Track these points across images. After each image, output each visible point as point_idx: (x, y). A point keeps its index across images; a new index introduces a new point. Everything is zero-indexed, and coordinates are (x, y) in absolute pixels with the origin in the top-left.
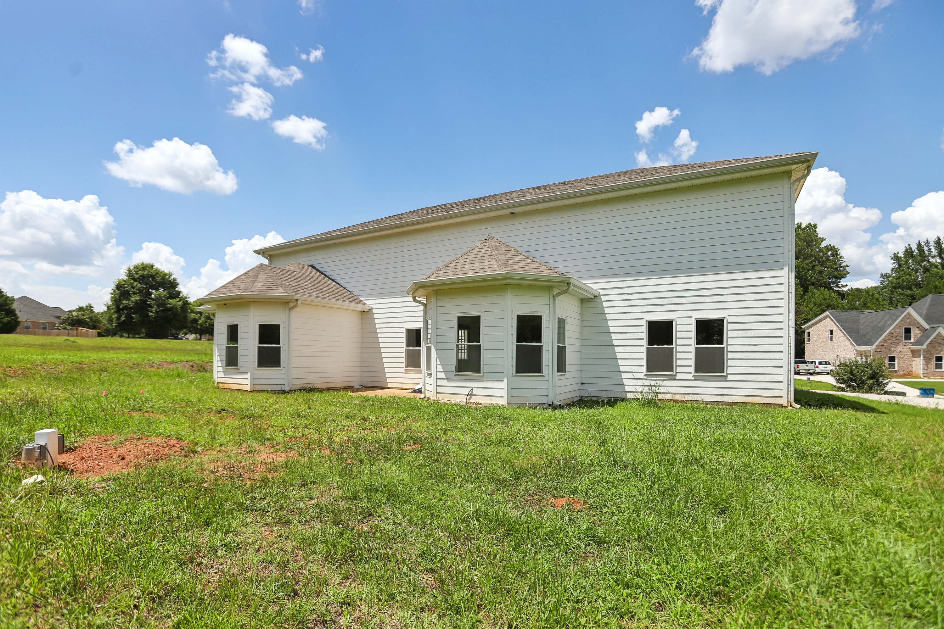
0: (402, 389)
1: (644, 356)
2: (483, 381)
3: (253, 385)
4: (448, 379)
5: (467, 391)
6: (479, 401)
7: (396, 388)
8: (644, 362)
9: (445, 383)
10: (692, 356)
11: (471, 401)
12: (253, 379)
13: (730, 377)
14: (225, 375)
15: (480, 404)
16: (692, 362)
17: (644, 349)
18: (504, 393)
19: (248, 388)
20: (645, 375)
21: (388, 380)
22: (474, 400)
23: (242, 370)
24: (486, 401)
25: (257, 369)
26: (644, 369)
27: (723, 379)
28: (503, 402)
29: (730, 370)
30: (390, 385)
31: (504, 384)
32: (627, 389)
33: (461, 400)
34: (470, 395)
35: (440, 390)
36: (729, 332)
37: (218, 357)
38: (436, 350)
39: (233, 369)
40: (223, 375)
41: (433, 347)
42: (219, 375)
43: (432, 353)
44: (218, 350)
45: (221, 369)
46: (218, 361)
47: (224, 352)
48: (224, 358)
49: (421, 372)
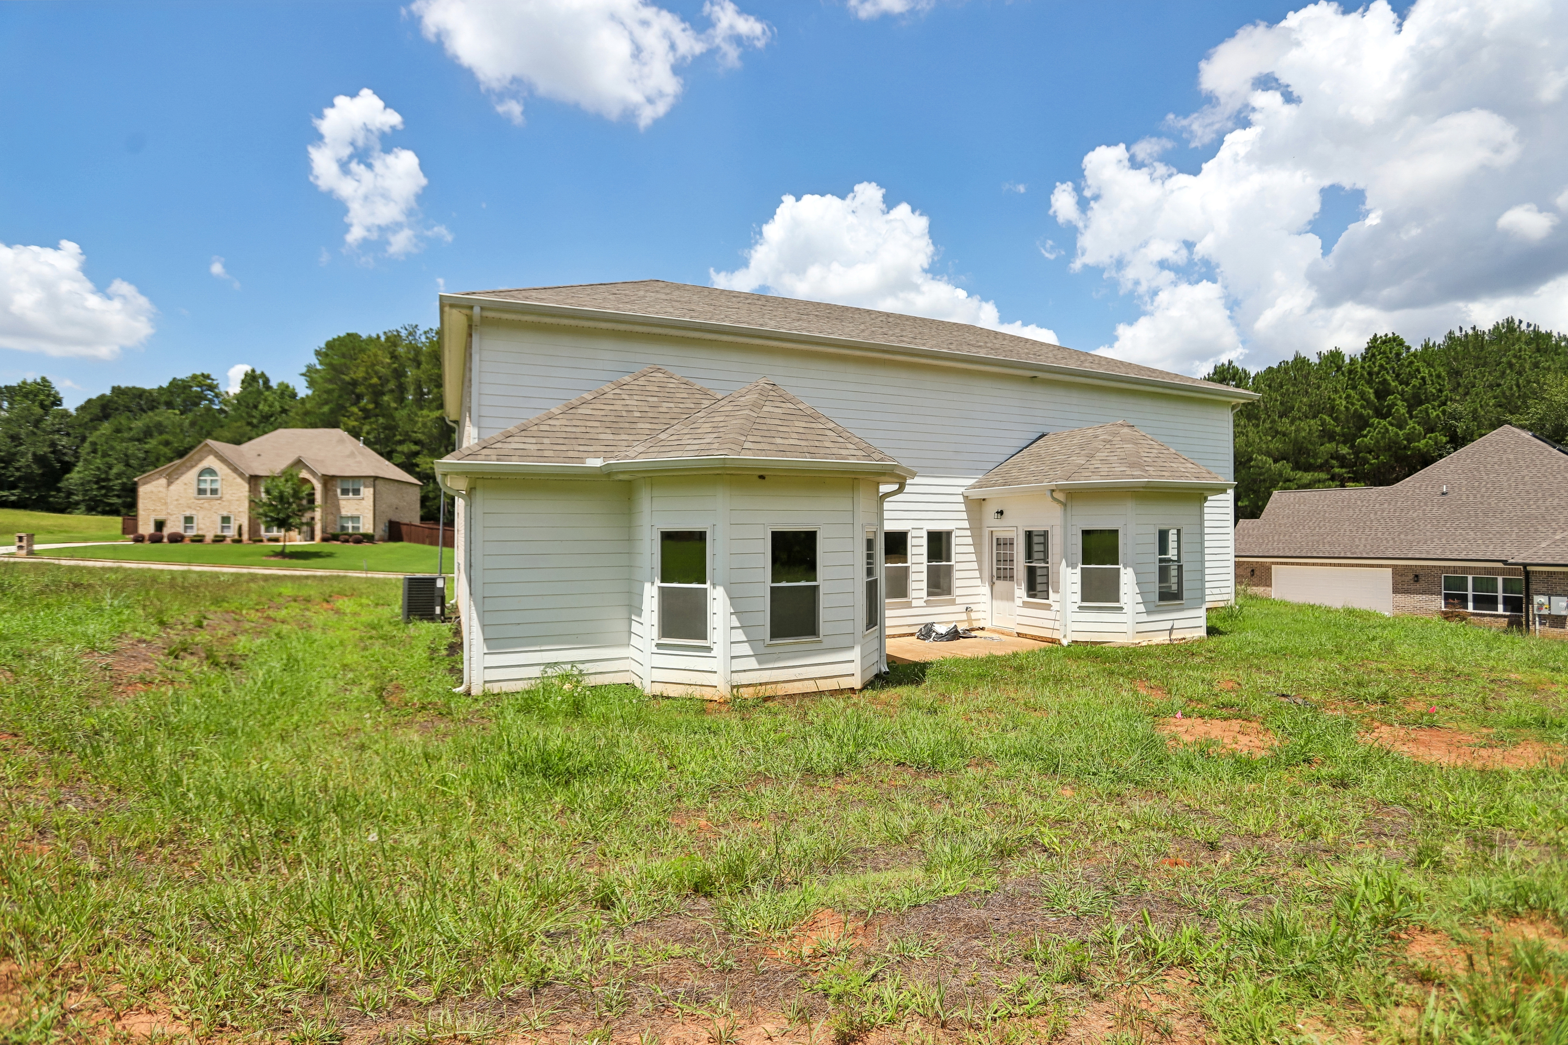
2: (1182, 610)
3: (862, 672)
4: (1148, 612)
5: (1168, 625)
6: (1181, 637)
9: (1146, 617)
11: (1173, 638)
12: (862, 658)
14: (759, 663)
15: (1182, 640)
18: (1203, 623)
19: (856, 682)
22: (1175, 636)
23: (827, 642)
24: (1187, 636)
25: (864, 636)
28: (1202, 633)
31: (1203, 611)
33: (1163, 638)
35: (1139, 628)
37: (734, 617)
38: (1136, 574)
39: (794, 643)
40: (753, 663)
41: (1130, 570)
42: (738, 665)
43: (1127, 578)
44: (731, 598)
45: (746, 649)
46: (732, 628)
47: (765, 604)
48: (765, 619)
49: (909, 605)
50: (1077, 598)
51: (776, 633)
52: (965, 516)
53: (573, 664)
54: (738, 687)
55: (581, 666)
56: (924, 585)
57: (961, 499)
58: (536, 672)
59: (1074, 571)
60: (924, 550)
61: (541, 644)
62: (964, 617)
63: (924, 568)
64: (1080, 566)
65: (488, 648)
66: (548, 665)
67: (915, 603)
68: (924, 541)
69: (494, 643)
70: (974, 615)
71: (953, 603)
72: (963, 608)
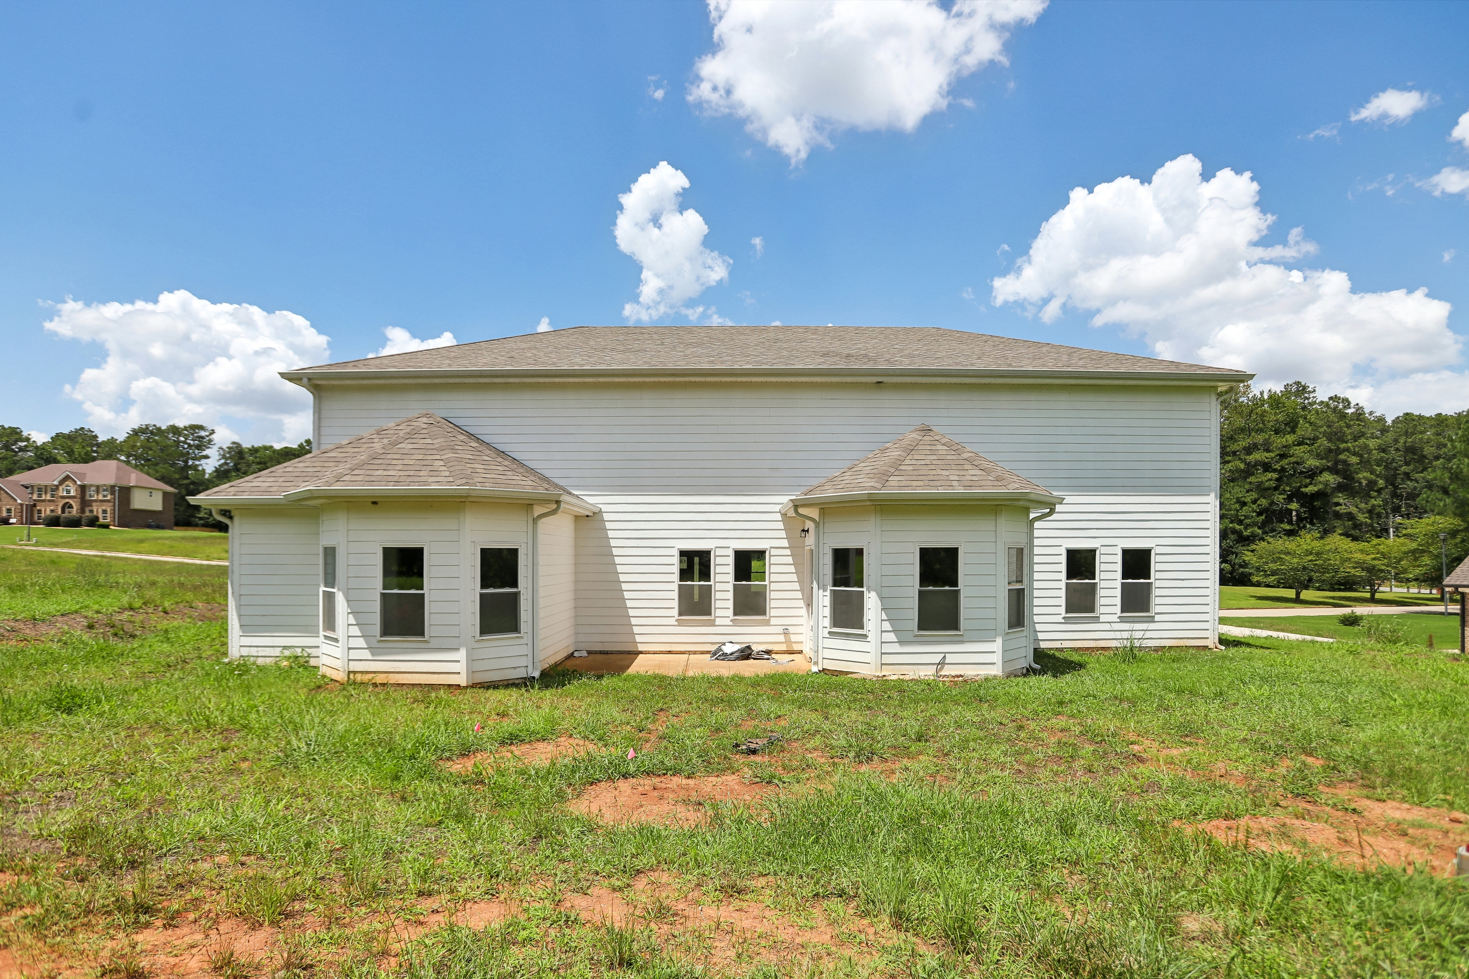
0: (670, 652)
1: (1062, 593)
2: (962, 642)
3: (471, 672)
4: (901, 642)
5: (937, 659)
6: (958, 673)
7: (655, 653)
8: (1063, 602)
9: (897, 648)
10: (1118, 592)
11: (943, 673)
12: (471, 660)
13: (1157, 618)
14: (373, 654)
15: (961, 676)
16: (1118, 601)
17: (1062, 585)
18: (997, 658)
19: (462, 680)
20: (1064, 618)
21: (638, 639)
22: (947, 671)
23: (434, 643)
24: (970, 672)
25: (478, 641)
26: (1062, 610)
27: (1150, 619)
28: (996, 671)
29: (1158, 609)
30: (641, 648)
31: (997, 645)
32: (1041, 636)
33: (928, 673)
34: (942, 664)
35: (887, 659)
36: (1156, 564)
37: (350, 616)
38: (881, 598)
39: (403, 641)
40: (367, 654)
41: (873, 594)
42: (354, 655)
43: (872, 602)
44: (348, 601)
45: (361, 643)
46: (349, 625)
47: (376, 606)
48: (376, 619)
49: (712, 624)
50: (827, 622)
51: (387, 630)
52: (783, 534)
53: (303, 648)
54: (355, 672)
55: (309, 650)
56: (730, 604)
57: (779, 517)
58: (277, 652)
59: (825, 594)
60: (731, 569)
61: (272, 632)
62: (782, 638)
63: (730, 587)
64: (830, 588)
65: (243, 632)
66: (285, 647)
67: (718, 621)
68: (731, 560)
69: (247, 628)
70: (793, 638)
71: (767, 623)
72: (780, 630)
